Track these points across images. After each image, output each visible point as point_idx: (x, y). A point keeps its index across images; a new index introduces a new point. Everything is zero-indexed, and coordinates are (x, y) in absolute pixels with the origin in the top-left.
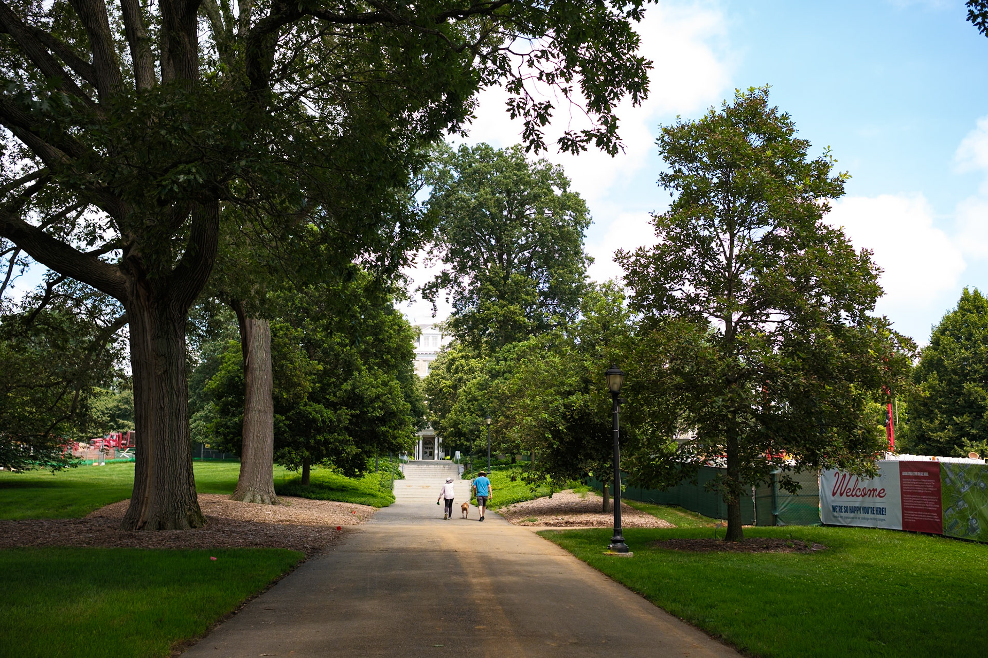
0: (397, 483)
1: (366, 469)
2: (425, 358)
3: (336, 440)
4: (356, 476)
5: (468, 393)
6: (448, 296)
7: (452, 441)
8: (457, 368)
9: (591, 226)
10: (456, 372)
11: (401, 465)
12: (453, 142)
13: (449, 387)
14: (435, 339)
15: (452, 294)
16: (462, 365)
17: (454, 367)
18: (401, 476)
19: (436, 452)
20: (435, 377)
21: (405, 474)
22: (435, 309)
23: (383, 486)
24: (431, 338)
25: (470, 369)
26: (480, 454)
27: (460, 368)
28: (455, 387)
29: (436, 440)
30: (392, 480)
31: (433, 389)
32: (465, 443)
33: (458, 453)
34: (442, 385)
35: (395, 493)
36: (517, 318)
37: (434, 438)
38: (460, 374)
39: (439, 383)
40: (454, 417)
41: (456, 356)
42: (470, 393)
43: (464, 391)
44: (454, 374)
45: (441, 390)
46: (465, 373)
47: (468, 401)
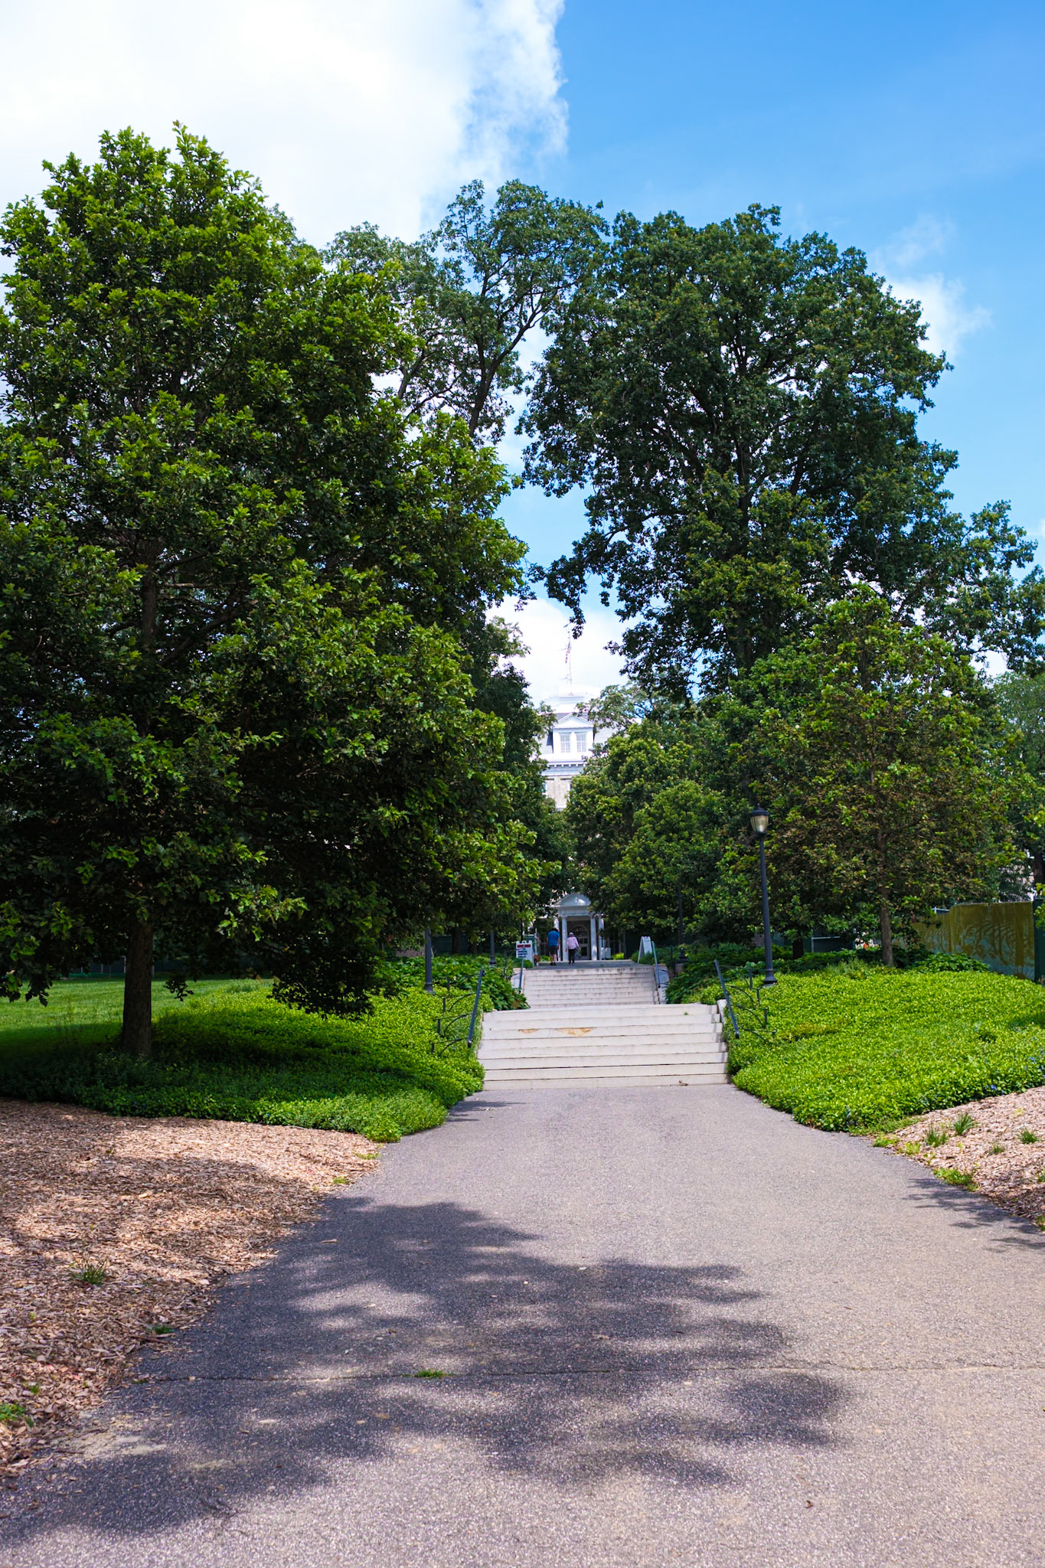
0: (495, 1024)
1: (375, 984)
2: (565, 773)
3: (187, 861)
4: (342, 1009)
5: (656, 817)
6: (606, 589)
7: (629, 919)
8: (630, 770)
9: (943, 375)
10: (629, 777)
11: (517, 970)
12: (600, 206)
13: (616, 809)
14: (581, 738)
15: (615, 584)
16: (639, 763)
17: (623, 768)
18: (512, 1001)
19: (594, 948)
20: (585, 792)
21: (527, 993)
22: (579, 618)
23: (445, 1034)
24: (573, 736)
25: (656, 771)
26: (714, 936)
27: (637, 769)
28: (627, 810)
29: (593, 922)
30: (475, 1013)
31: (583, 816)
32: (657, 921)
33: (647, 944)
34: (600, 806)
35: (486, 1054)
36: (782, 593)
37: (588, 923)
38: (637, 781)
39: (594, 803)
40: (630, 867)
41: (626, 747)
42: (661, 817)
43: (650, 814)
44: (626, 781)
45: (599, 816)
46: (647, 780)
47: (659, 834)
